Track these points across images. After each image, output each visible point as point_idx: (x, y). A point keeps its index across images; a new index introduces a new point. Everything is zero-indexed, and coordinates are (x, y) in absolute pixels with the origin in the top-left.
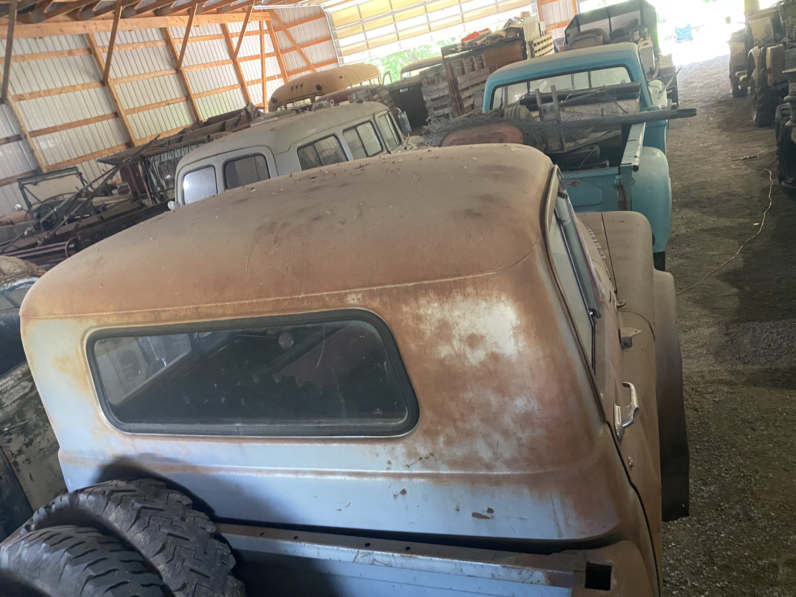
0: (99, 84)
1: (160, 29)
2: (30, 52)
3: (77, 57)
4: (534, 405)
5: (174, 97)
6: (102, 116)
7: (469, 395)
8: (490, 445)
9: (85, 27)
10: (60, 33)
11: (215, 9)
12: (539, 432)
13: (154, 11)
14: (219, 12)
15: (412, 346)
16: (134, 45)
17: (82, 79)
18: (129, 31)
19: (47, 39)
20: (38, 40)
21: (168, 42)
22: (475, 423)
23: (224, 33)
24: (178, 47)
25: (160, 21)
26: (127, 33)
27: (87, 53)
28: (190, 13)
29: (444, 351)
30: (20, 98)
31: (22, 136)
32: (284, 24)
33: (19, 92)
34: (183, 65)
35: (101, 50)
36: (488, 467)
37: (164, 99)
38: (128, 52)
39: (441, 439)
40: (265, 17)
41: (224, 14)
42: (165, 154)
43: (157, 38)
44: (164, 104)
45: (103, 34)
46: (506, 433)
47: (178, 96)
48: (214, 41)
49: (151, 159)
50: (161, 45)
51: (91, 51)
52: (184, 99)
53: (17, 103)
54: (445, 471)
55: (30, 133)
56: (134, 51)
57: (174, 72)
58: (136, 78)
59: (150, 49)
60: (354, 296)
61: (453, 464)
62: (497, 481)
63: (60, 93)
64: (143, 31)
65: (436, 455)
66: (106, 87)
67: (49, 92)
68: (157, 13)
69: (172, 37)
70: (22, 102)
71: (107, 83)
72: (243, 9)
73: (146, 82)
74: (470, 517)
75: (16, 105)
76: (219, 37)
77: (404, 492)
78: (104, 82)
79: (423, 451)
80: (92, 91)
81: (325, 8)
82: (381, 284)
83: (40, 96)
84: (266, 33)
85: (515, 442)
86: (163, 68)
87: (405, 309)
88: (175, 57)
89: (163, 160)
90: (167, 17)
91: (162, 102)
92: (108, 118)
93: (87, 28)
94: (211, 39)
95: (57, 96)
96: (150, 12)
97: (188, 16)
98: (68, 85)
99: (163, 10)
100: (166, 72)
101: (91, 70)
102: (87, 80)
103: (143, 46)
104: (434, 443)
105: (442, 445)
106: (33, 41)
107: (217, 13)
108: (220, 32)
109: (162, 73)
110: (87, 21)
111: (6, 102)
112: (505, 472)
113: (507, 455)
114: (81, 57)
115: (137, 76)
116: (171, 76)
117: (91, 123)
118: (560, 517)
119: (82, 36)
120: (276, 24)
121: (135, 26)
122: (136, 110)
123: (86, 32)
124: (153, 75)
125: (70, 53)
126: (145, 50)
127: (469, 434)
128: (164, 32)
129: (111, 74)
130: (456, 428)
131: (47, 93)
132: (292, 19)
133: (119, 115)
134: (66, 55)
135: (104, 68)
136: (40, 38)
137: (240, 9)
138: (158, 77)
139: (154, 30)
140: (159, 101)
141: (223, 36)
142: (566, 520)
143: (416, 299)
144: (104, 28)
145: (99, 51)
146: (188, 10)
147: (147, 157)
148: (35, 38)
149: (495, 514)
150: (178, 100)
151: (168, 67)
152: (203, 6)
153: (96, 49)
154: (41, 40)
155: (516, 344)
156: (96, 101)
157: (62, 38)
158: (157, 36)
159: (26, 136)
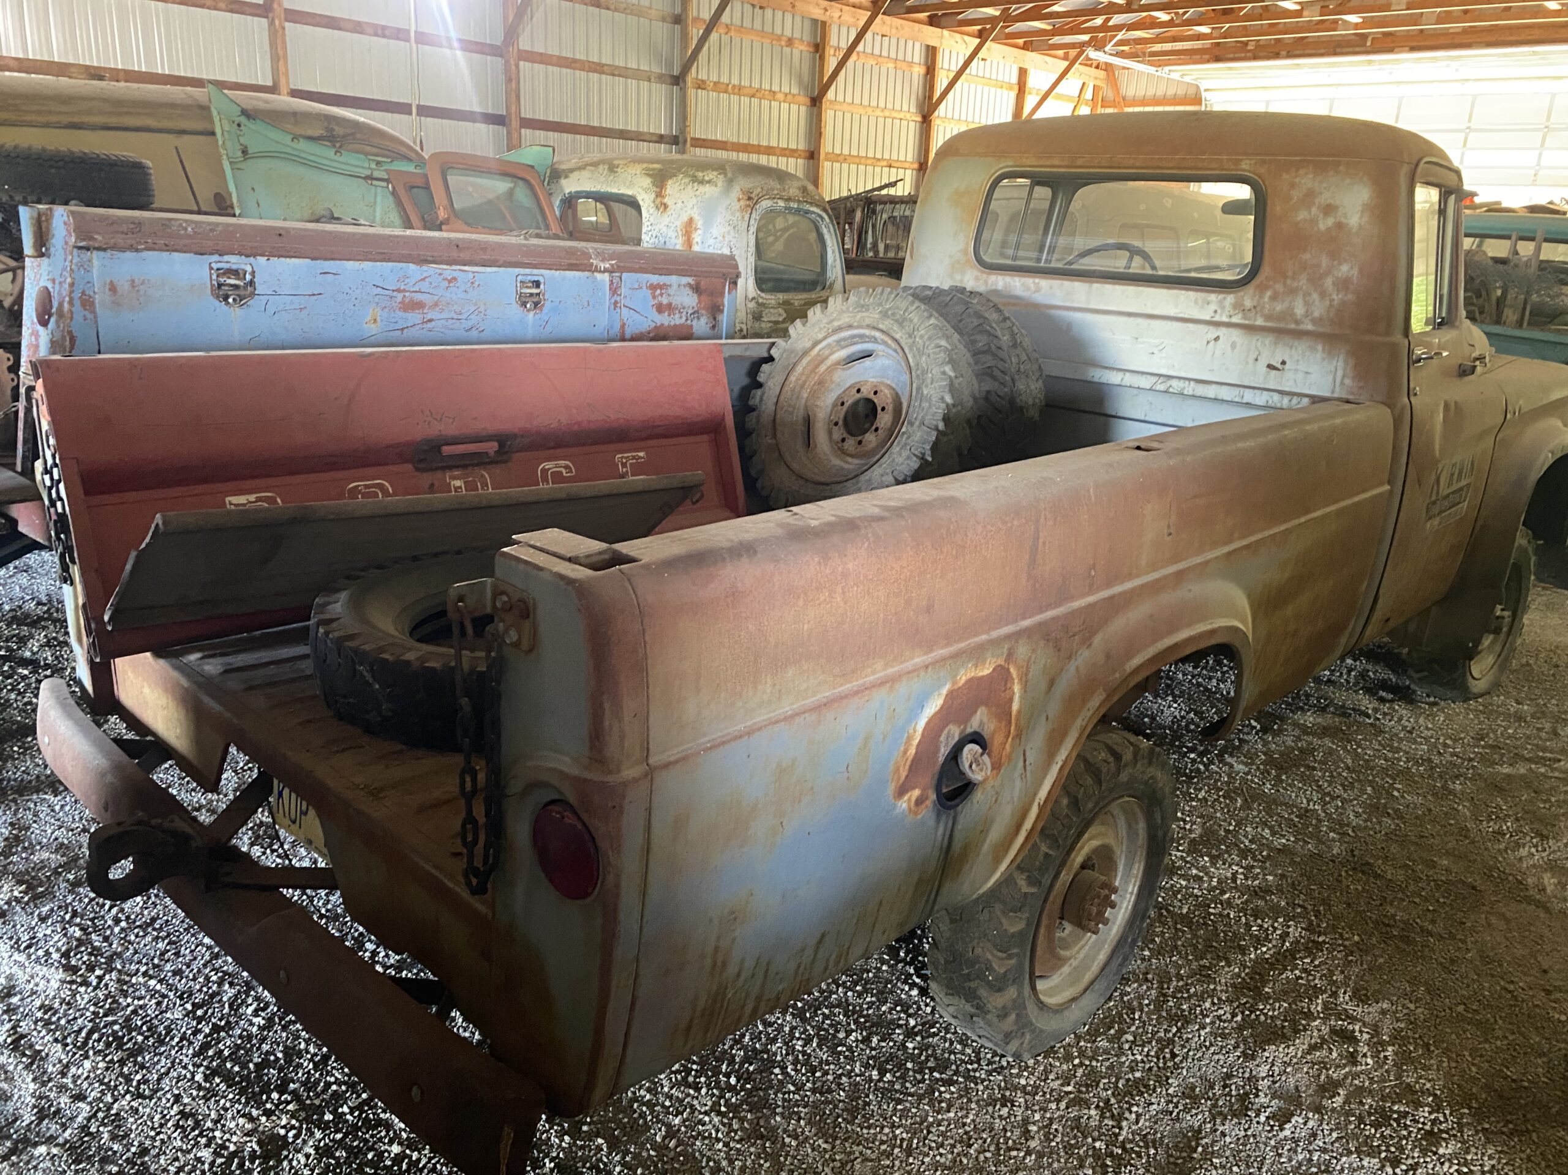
0: (808, 101)
1: (928, 46)
2: (739, 24)
3: (796, 53)
4: (1355, 272)
5: (902, 158)
6: (793, 151)
7: (1306, 256)
8: (1306, 303)
9: (826, 10)
10: (790, 9)
11: (1021, 41)
12: (1350, 297)
13: (929, 17)
14: (1026, 47)
15: (1278, 208)
16: (880, 59)
17: (788, 86)
18: (883, 36)
19: (769, 12)
20: (757, 10)
21: (930, 71)
22: (1303, 282)
23: (1019, 84)
24: (942, 81)
25: (932, 35)
26: (878, 38)
27: (812, 50)
28: (982, 35)
29: (1302, 215)
30: (701, 85)
31: (681, 139)
32: (1124, 98)
33: (703, 76)
34: (936, 113)
35: (832, 52)
36: (1297, 322)
37: (886, 156)
38: (867, 67)
39: (1269, 293)
40: (1096, 78)
41: (1033, 54)
42: (903, 206)
43: (916, 60)
44: (885, 163)
45: (844, 30)
46: (1323, 294)
47: (910, 158)
48: (999, 90)
49: (879, 207)
50: (919, 71)
51: (818, 48)
52: (916, 166)
53: (693, 91)
54: (1260, 322)
55: (692, 139)
56: (876, 69)
57: (919, 119)
58: (861, 111)
59: (900, 73)
60: (1248, 162)
61: (1268, 318)
62: (1299, 334)
63: (753, 96)
64: (902, 42)
65: (1258, 309)
66: (815, 109)
67: (739, 90)
68: (933, 21)
69: (939, 64)
70: (699, 91)
71: (821, 103)
72: (1066, 54)
73: (873, 120)
74: (1265, 369)
75: (691, 92)
76: (1010, 87)
77: (1217, 339)
78: (816, 102)
79: (1248, 303)
80: (794, 107)
81: (1206, 90)
82: (1274, 155)
83: (726, 92)
84: (1086, 104)
85: (1327, 303)
86: (905, 108)
87: (1285, 176)
88: (931, 97)
89: (895, 214)
90: (946, 32)
91: (883, 159)
92: (800, 157)
93: (828, 13)
94: (995, 86)
95: (747, 99)
96: (924, 15)
97: (978, 40)
98: (768, 87)
99: (943, 20)
100: (908, 116)
101: (806, 77)
102: (795, 91)
103: (891, 65)
104: (1261, 297)
105: (1266, 299)
106: (750, 8)
107: (1023, 48)
108: (1014, 79)
109: (902, 115)
110: (833, 3)
111: (682, 84)
112: (1310, 327)
113: (1316, 314)
114: (801, 51)
115: (865, 107)
116: (912, 124)
117: (774, 154)
118: (1340, 373)
119: (815, 21)
120: (1110, 95)
121: (894, 31)
122: (842, 158)
123: (823, 18)
124: (887, 113)
125: (790, 42)
126: (892, 72)
127: (1293, 291)
128: (931, 53)
129: (830, 94)
130: (1285, 284)
131: (736, 91)
132: (1140, 93)
133: (816, 156)
134: (783, 43)
135: (825, 79)
136: (761, 8)
137: (1061, 53)
138: (893, 118)
139: (917, 46)
140: (879, 156)
141: (1016, 88)
142: (1344, 377)
143: (1297, 170)
144: (851, 20)
145: (829, 51)
146: (980, 31)
147: (875, 203)
148: (753, 6)
149: (1287, 367)
150: (907, 165)
151: (913, 109)
152: (1007, 30)
153: (827, 48)
154: (761, 11)
155: (1361, 218)
156: (794, 126)
157: (788, 17)
158: (917, 55)
159: (685, 141)
